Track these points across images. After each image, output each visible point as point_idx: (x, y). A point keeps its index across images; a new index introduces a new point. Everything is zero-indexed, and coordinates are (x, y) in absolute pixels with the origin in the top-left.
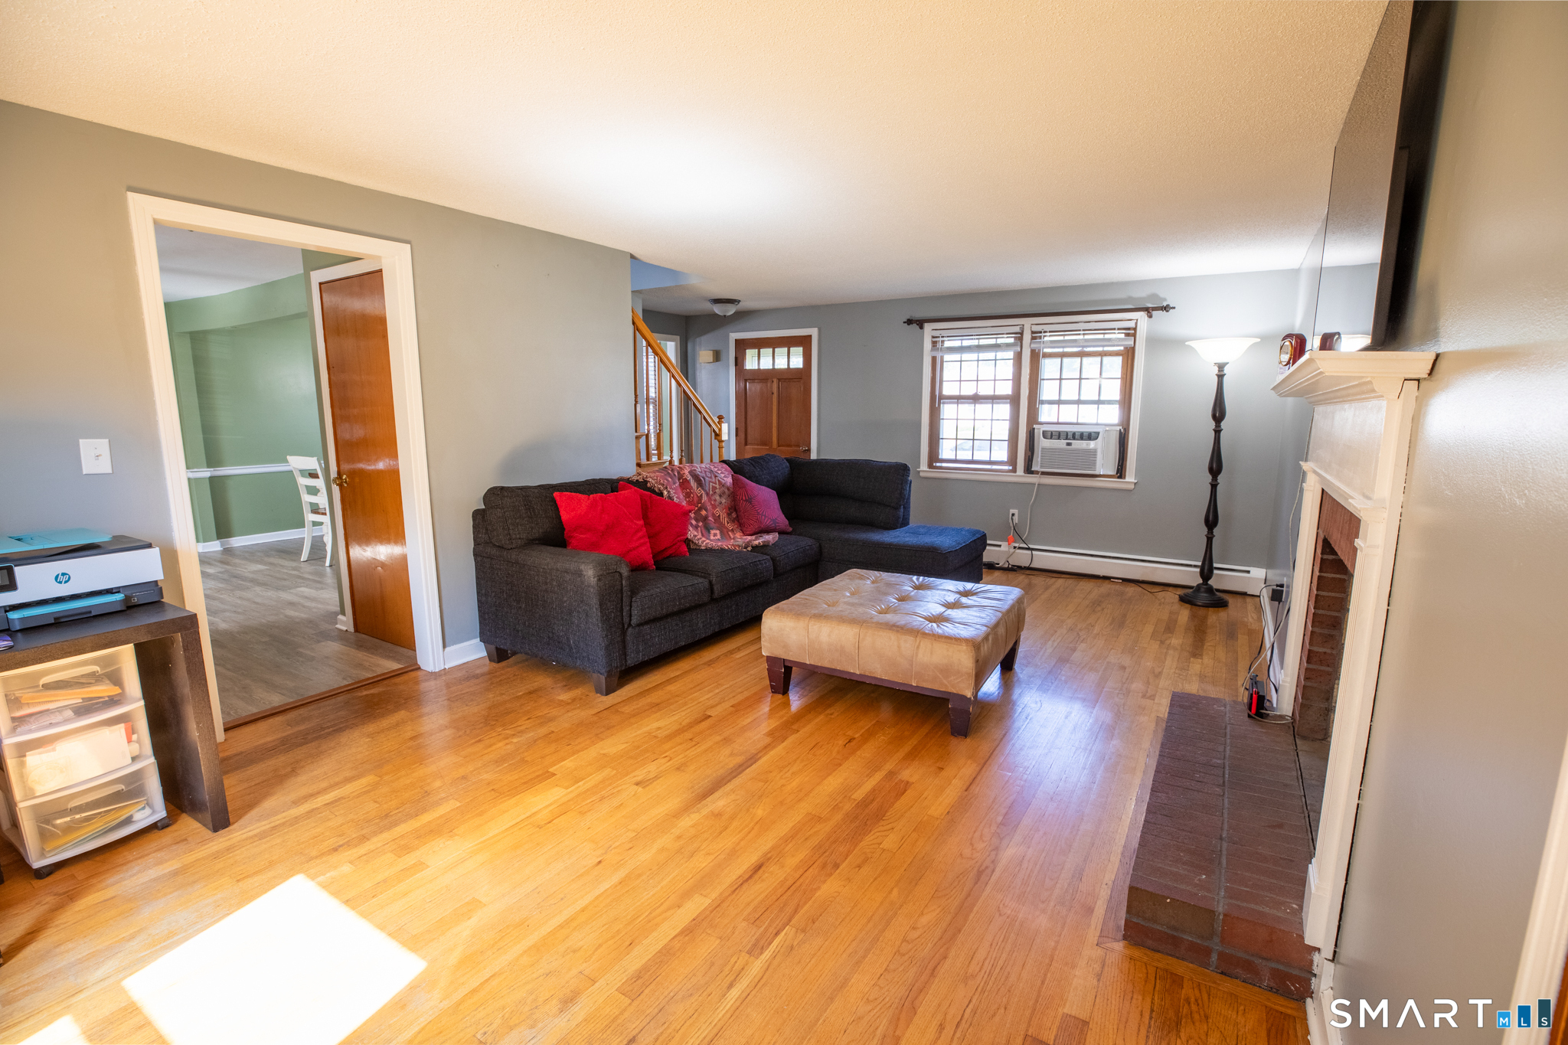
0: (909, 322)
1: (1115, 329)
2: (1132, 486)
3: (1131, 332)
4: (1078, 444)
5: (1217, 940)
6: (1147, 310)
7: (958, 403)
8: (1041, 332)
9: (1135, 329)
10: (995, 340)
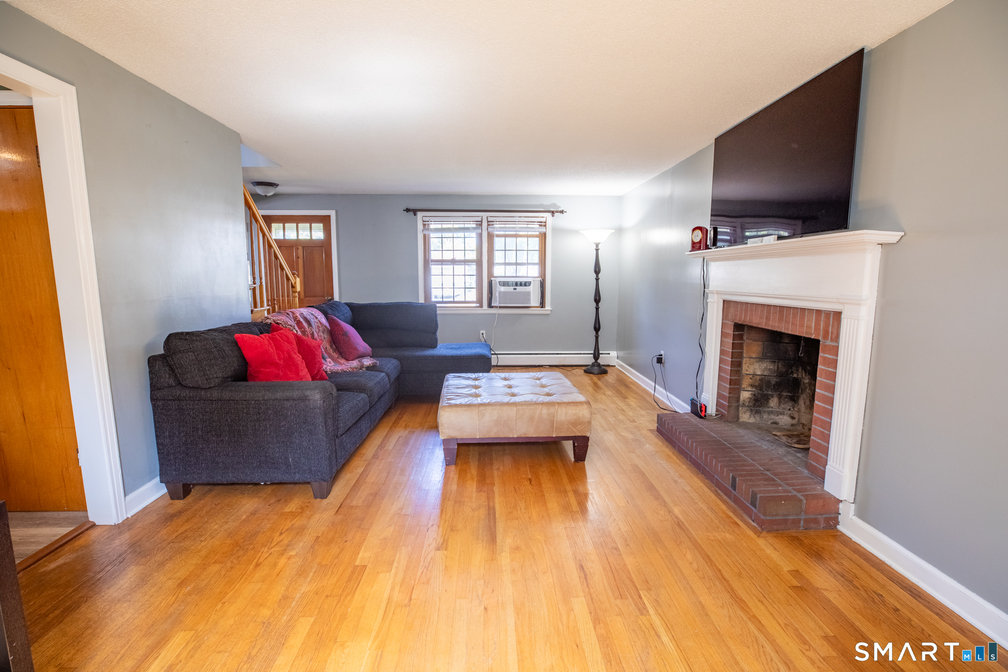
0: (408, 210)
1: (535, 222)
2: (549, 312)
3: (543, 224)
4: (519, 289)
5: (803, 513)
6: (553, 212)
7: (442, 265)
8: (494, 222)
9: (545, 222)
10: (463, 225)
